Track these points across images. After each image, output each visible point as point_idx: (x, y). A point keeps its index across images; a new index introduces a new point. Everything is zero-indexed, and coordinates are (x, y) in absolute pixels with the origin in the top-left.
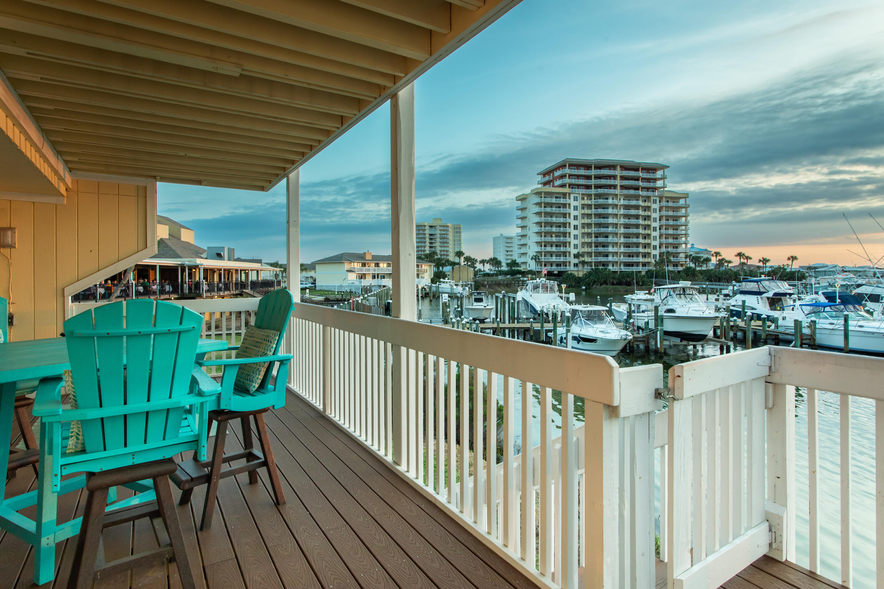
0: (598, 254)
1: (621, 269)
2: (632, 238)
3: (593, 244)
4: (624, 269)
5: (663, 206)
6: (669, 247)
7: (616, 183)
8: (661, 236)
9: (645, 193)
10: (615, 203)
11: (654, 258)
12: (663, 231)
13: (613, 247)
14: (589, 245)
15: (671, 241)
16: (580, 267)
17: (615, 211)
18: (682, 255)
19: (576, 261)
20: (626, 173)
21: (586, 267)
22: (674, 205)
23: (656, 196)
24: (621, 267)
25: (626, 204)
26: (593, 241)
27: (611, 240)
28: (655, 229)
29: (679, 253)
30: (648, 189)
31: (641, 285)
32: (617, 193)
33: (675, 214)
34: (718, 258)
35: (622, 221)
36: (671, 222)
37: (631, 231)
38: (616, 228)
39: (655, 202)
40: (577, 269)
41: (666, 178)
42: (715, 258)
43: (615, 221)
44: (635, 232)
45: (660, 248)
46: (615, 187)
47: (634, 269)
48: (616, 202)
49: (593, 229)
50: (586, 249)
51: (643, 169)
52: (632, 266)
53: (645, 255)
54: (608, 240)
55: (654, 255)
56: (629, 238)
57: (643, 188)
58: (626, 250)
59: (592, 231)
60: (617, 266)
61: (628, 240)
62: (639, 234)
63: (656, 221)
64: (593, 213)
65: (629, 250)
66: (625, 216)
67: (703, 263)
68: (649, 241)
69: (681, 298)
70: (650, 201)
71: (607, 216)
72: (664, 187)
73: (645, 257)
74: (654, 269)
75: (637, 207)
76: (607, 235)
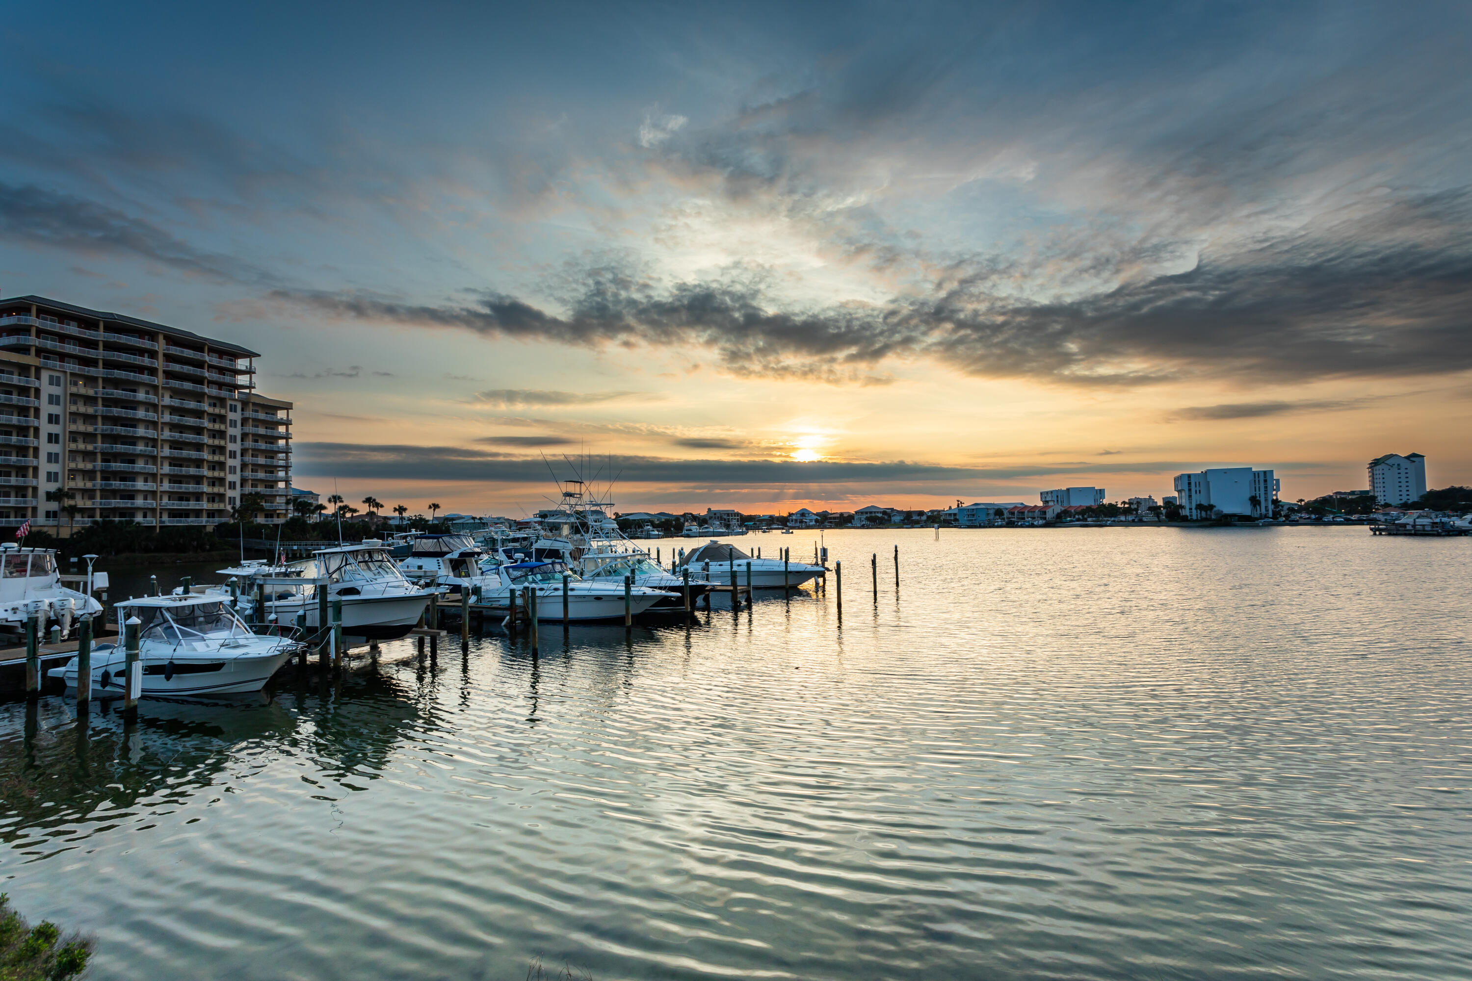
0: (108, 493)
1: (164, 522)
2: (188, 466)
3: (99, 475)
4: (169, 521)
5: (249, 418)
6: (259, 486)
7: (156, 366)
8: (244, 466)
9: (214, 391)
10: (152, 401)
11: (230, 504)
12: (248, 459)
13: (146, 481)
14: (89, 475)
15: (261, 475)
16: (64, 520)
17: (152, 416)
18: (280, 500)
19: (54, 506)
20: (175, 350)
21: (78, 518)
22: (269, 418)
23: (235, 400)
24: (163, 519)
25: (177, 405)
26: (98, 468)
27: (141, 468)
28: (233, 455)
29: (275, 496)
30: (220, 385)
31: (209, 551)
32: (156, 383)
33: (269, 432)
34: (339, 504)
35: (167, 434)
36: (262, 445)
37: (185, 453)
38: (152, 447)
39: (233, 409)
40: (56, 523)
41: (254, 373)
42: (333, 504)
43: (151, 433)
44: (194, 457)
45: (242, 486)
46: (153, 372)
47: (191, 521)
48: (153, 398)
49: (99, 444)
50: (80, 483)
51: (212, 350)
52: (187, 516)
53: (212, 498)
54: (133, 468)
55: (230, 498)
56: (181, 466)
57: (211, 383)
58: (173, 488)
59: (95, 448)
60: (154, 516)
61: (176, 470)
62: (203, 460)
63: (235, 442)
64: (99, 413)
65: (181, 488)
66: (173, 427)
67: (313, 512)
68: (222, 474)
69: (369, 569)
70: (223, 406)
71: (133, 423)
72: (250, 387)
73: (213, 501)
74: (232, 521)
75: (199, 414)
76: (131, 459)
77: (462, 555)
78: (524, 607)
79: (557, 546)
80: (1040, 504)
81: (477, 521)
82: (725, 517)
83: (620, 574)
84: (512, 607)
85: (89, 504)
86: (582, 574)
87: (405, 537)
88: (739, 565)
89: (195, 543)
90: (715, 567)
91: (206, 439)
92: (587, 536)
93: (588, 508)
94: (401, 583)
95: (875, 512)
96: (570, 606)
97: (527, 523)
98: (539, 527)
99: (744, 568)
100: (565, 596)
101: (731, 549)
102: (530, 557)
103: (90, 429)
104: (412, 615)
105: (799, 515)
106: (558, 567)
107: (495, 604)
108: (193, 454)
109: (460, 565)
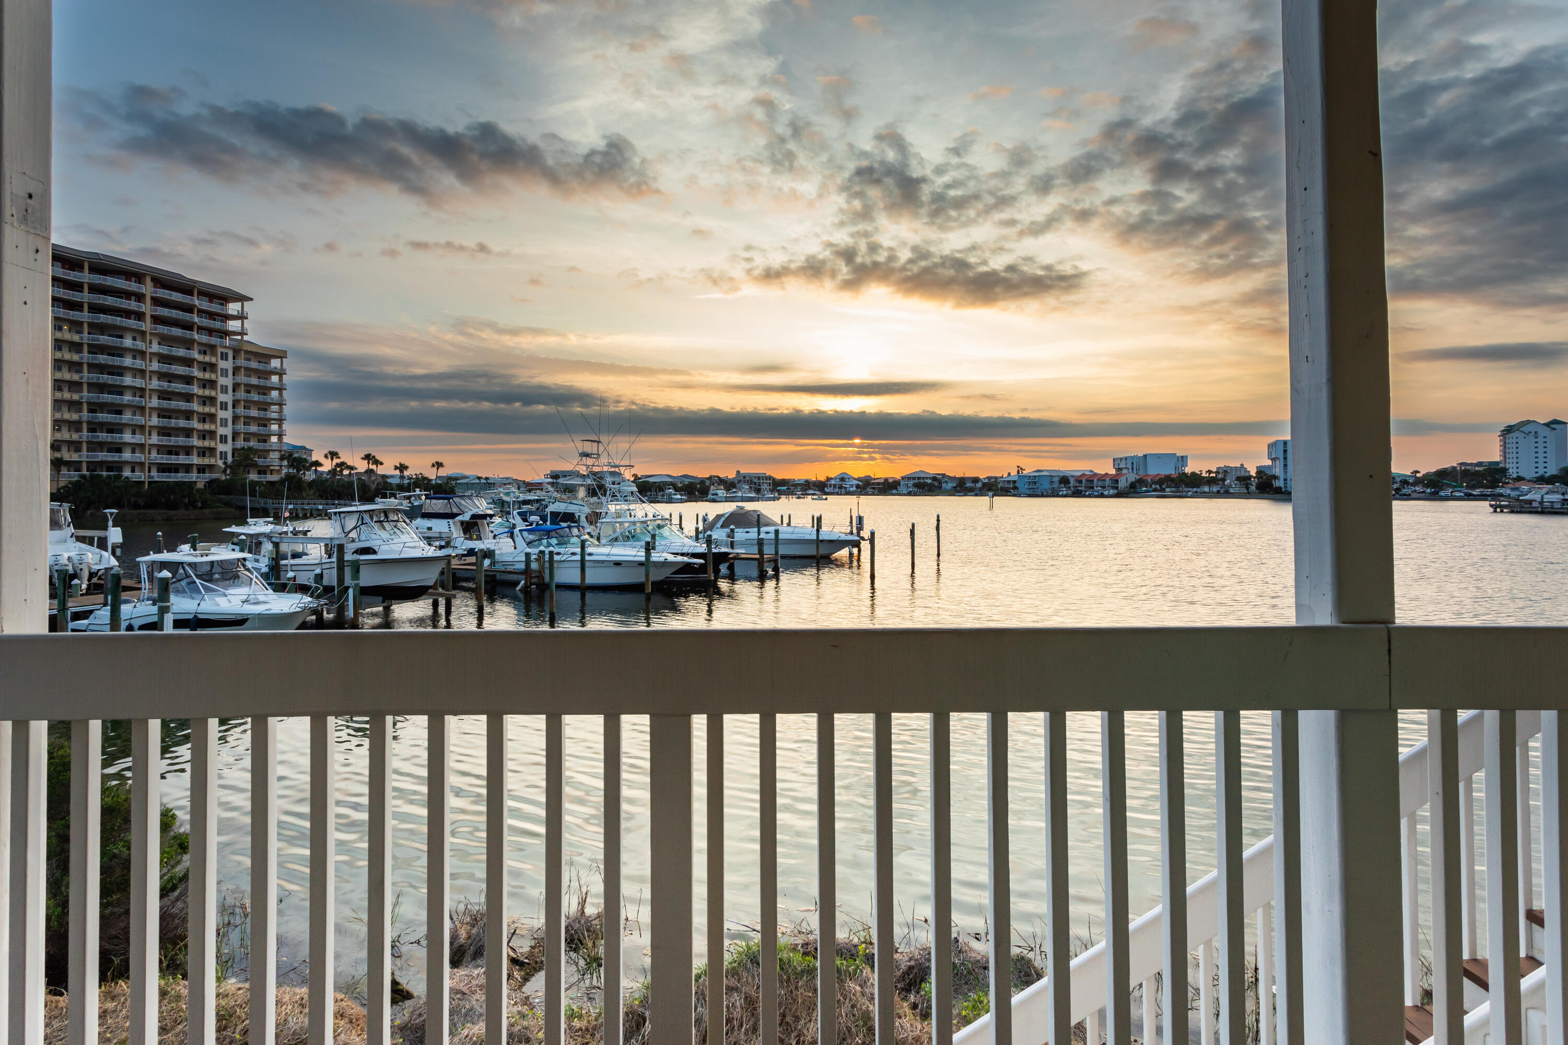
0: (95, 446)
1: (152, 477)
2: (177, 418)
3: (85, 427)
4: (158, 477)
5: (241, 367)
6: (251, 440)
7: (143, 310)
8: (236, 418)
9: (205, 339)
10: (139, 348)
11: (221, 459)
12: (241, 411)
13: (134, 433)
14: (75, 426)
15: (254, 428)
17: (139, 364)
18: (275, 456)
20: (163, 293)
22: (261, 367)
23: (226, 347)
24: (152, 474)
25: (165, 352)
26: (84, 419)
27: (129, 419)
28: (224, 406)
29: (269, 451)
30: (210, 331)
31: (201, 508)
32: (144, 329)
33: (262, 382)
34: (336, 461)
35: (155, 384)
36: (255, 397)
37: (174, 404)
38: (141, 397)
39: (224, 357)
41: (247, 318)
42: (329, 460)
43: (139, 382)
44: (183, 408)
45: (233, 440)
46: (140, 316)
47: (180, 477)
48: (140, 345)
49: (85, 393)
51: (202, 293)
52: (177, 471)
53: (203, 452)
54: (121, 419)
55: (221, 452)
56: (170, 417)
57: (200, 328)
58: (162, 441)
59: (82, 398)
60: (142, 471)
61: (165, 422)
62: (193, 412)
63: (226, 393)
64: (85, 360)
65: (170, 441)
66: (162, 376)
67: (308, 469)
68: (213, 427)
69: (384, 528)
70: (214, 354)
71: (119, 371)
72: (242, 333)
73: (204, 455)
74: (224, 478)
75: (188, 362)
76: (118, 410)
77: (474, 517)
78: (540, 572)
79: (572, 509)
80: (1113, 472)
81: (483, 481)
82: (756, 480)
83: (638, 540)
84: (527, 571)
85: (75, 457)
86: (598, 539)
87: (409, 498)
88: (767, 533)
89: (186, 500)
90: (740, 534)
91: (196, 389)
92: (603, 499)
93: (605, 469)
94: (417, 544)
95: (923, 478)
96: (587, 571)
97: (541, 484)
98: (551, 489)
99: (772, 536)
100: (583, 561)
101: (759, 516)
102: (545, 521)
103: (76, 377)
104: (429, 576)
105: (838, 480)
106: (575, 531)
107: (510, 568)
108: (183, 405)
109: (471, 527)
